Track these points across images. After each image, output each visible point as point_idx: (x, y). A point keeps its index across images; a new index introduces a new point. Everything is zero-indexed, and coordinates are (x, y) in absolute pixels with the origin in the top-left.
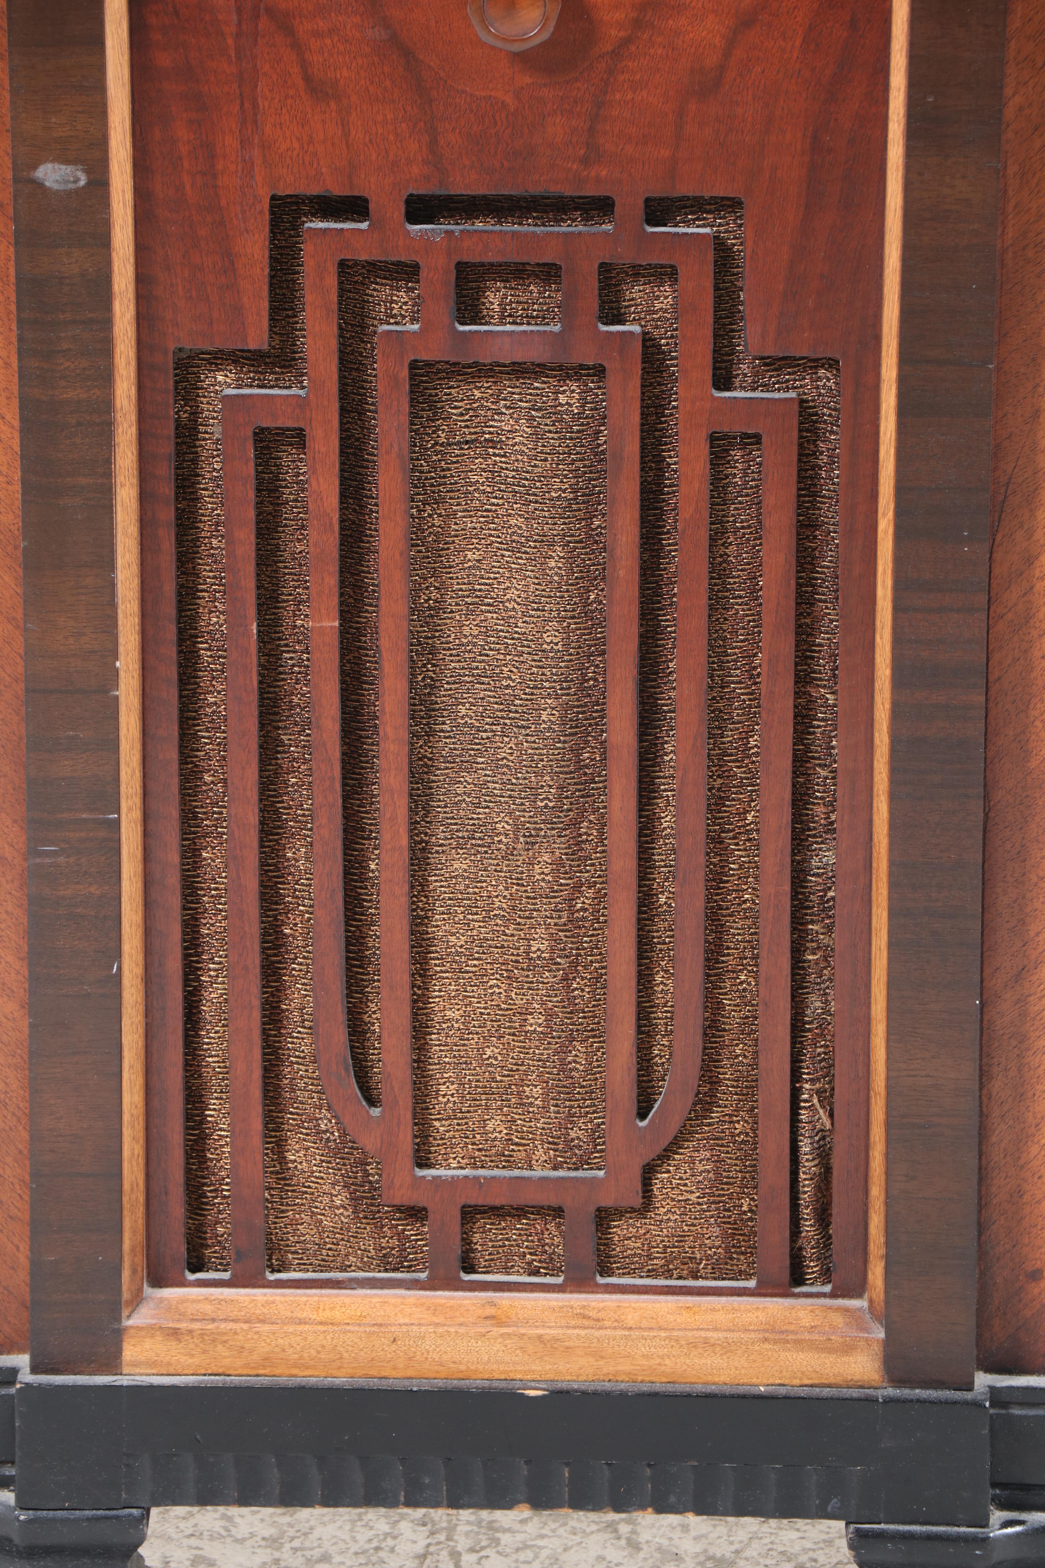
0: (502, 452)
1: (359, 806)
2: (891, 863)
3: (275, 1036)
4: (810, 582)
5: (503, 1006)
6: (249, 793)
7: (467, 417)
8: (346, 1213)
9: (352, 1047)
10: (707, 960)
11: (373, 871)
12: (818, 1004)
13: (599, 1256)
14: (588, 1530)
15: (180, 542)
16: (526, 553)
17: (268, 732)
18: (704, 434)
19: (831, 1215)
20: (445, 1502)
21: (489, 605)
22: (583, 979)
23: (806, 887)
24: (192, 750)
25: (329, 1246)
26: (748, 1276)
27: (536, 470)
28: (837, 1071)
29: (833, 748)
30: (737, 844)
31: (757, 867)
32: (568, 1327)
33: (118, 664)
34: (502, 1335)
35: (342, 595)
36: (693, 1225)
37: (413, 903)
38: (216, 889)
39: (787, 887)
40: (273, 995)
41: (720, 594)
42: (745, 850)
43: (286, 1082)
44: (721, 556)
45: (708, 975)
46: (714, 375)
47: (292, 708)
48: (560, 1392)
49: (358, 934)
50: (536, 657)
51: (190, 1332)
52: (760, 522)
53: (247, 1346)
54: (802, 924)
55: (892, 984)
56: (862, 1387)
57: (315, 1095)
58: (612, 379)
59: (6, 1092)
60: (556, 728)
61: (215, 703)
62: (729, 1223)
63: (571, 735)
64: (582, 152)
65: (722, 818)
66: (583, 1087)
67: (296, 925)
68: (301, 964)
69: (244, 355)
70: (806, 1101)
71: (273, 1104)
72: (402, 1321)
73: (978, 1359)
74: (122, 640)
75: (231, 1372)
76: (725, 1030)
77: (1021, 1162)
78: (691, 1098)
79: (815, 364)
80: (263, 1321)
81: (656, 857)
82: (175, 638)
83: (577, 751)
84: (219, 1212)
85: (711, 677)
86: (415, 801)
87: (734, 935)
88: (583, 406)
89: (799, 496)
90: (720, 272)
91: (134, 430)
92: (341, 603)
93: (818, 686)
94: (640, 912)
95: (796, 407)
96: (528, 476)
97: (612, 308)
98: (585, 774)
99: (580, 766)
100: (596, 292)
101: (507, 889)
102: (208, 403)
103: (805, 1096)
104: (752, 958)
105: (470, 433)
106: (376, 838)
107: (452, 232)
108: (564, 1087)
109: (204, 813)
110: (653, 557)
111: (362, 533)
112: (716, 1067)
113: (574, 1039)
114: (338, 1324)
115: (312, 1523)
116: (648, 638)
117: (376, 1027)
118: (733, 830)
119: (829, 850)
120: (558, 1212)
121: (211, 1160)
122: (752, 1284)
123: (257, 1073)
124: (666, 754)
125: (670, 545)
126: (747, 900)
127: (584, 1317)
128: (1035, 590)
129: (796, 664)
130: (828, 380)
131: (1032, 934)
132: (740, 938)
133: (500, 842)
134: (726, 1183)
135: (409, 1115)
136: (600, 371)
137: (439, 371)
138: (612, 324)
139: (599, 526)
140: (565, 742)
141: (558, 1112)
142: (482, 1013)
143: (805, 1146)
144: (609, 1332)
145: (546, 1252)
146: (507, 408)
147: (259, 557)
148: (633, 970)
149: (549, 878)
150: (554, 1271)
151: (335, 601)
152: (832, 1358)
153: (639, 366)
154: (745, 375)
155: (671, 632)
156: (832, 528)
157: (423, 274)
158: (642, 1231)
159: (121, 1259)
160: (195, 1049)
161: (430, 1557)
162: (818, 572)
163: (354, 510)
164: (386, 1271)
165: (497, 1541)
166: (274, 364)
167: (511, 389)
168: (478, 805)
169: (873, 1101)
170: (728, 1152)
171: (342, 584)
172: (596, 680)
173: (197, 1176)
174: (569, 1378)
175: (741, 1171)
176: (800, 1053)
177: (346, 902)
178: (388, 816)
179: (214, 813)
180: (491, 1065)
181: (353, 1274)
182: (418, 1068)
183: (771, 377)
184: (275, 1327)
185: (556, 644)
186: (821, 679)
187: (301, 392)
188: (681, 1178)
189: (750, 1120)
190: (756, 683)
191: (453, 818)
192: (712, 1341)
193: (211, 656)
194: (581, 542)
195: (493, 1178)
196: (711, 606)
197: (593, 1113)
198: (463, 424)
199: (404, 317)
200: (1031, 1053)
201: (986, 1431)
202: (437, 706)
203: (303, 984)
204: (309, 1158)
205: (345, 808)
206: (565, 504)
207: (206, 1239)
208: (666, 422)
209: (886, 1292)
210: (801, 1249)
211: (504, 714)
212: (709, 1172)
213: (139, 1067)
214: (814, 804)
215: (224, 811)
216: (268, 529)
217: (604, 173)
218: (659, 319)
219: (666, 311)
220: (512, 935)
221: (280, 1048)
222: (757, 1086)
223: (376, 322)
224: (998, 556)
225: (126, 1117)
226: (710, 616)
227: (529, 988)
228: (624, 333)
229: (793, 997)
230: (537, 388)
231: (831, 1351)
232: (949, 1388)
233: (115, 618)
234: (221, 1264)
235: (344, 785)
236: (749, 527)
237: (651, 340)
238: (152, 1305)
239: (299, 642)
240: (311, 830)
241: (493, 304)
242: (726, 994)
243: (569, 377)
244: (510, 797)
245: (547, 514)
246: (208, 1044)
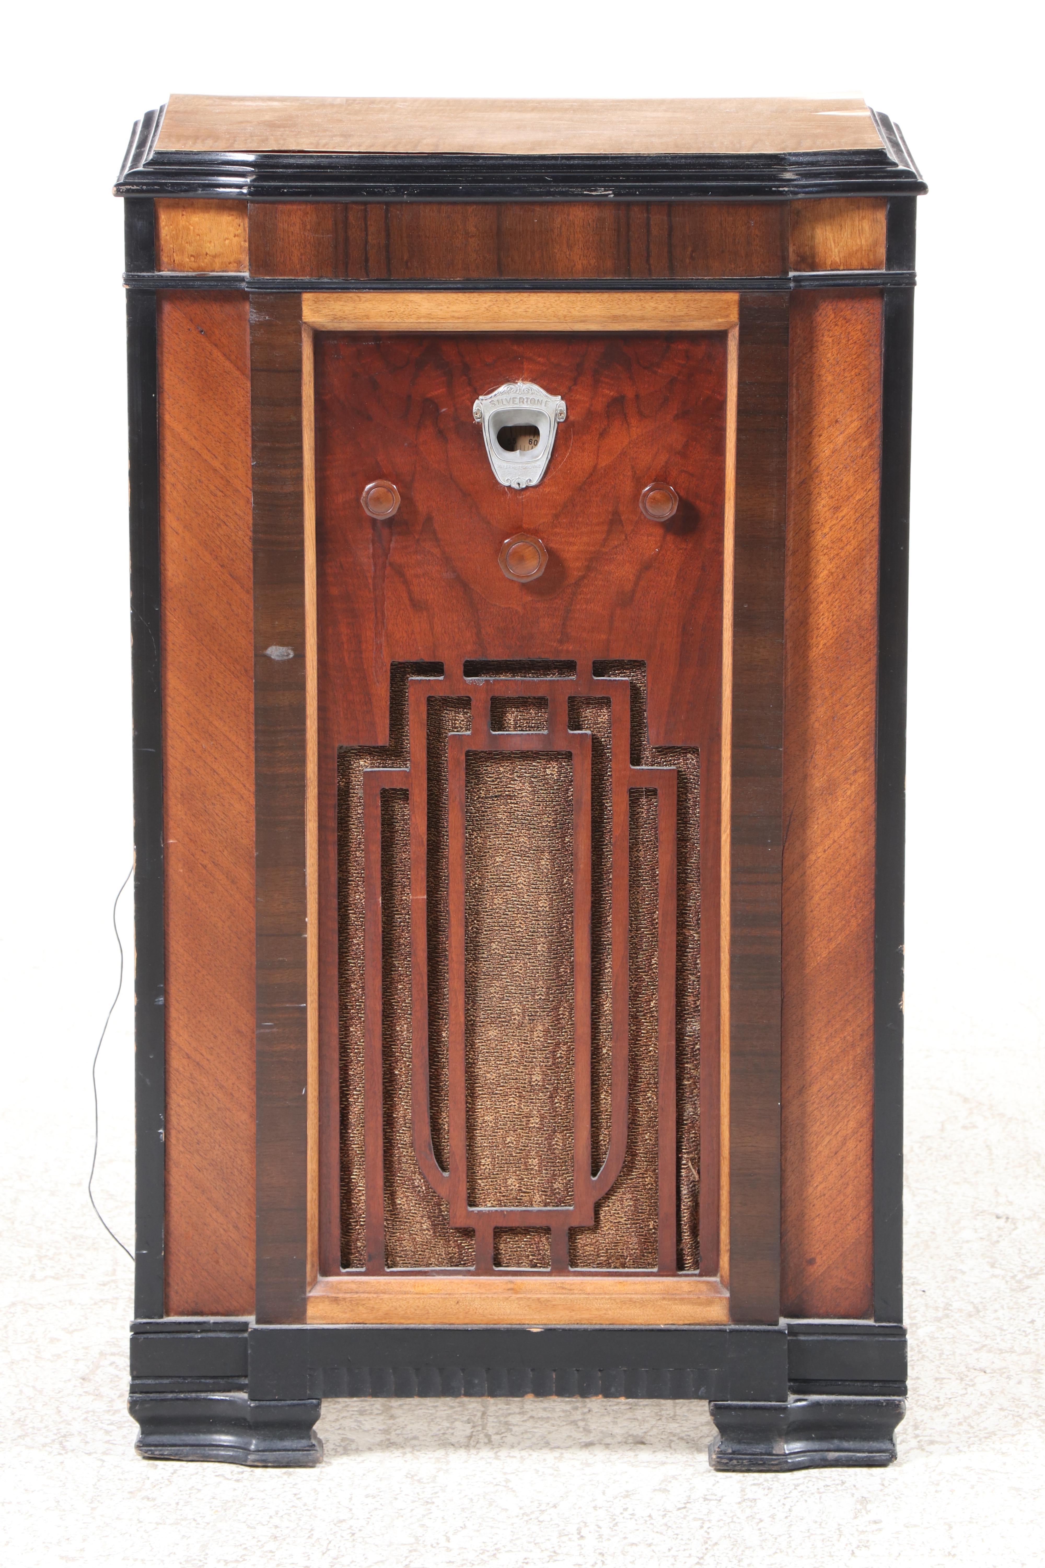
0: (515, 801)
1: (437, 1001)
2: (731, 1025)
3: (390, 1132)
4: (684, 871)
5: (517, 1113)
6: (377, 993)
7: (496, 783)
8: (429, 1233)
9: (433, 1138)
10: (630, 1085)
11: (444, 1038)
12: (691, 1109)
13: (570, 1256)
14: (561, 1424)
15: (339, 854)
16: (528, 857)
17: (387, 959)
18: (625, 789)
19: (698, 1230)
20: (487, 1394)
21: (508, 886)
22: (561, 1097)
23: (684, 1043)
24: (345, 970)
25: (419, 1253)
26: (653, 1266)
27: (534, 811)
28: (702, 1147)
29: (698, 964)
30: (645, 1019)
31: (657, 1032)
32: (554, 1294)
33: (307, 919)
34: (518, 1298)
35: (428, 882)
36: (623, 1236)
37: (467, 1055)
38: (358, 1049)
39: (674, 1043)
40: (389, 1109)
41: (635, 879)
42: (650, 1022)
43: (396, 1158)
44: (636, 857)
45: (630, 1094)
46: (631, 757)
47: (400, 946)
48: (550, 1330)
49: (436, 1073)
50: (534, 915)
51: (344, 1299)
52: (656, 838)
53: (376, 1307)
54: (682, 1064)
55: (732, 1094)
56: (717, 1325)
57: (412, 1166)
58: (576, 760)
59: (242, 1165)
60: (546, 954)
61: (358, 944)
62: (642, 1235)
63: (554, 958)
64: (559, 637)
65: (637, 1004)
66: (561, 1159)
67: (401, 1069)
68: (404, 1091)
69: (375, 750)
70: (685, 1165)
71: (389, 1171)
72: (462, 1292)
73: (781, 1310)
74: (309, 907)
75: (367, 1322)
76: (639, 1125)
77: (804, 1197)
78: (621, 1165)
79: (685, 751)
80: (384, 1293)
81: (601, 1027)
82: (337, 907)
83: (557, 968)
84: (359, 1234)
85: (631, 925)
86: (468, 998)
87: (644, 1071)
88: (559, 775)
89: (678, 823)
90: (633, 702)
91: (316, 791)
92: (428, 887)
93: (689, 929)
94: (592, 1058)
95: (676, 774)
96: (530, 814)
97: (574, 722)
98: (562, 980)
99: (559, 976)
100: (567, 712)
101: (518, 1046)
102: (355, 777)
103: (684, 1162)
104: (654, 1084)
105: (498, 792)
106: (446, 1019)
107: (489, 680)
108: (551, 1159)
109: (352, 1006)
110: (598, 858)
111: (439, 847)
112: (635, 1146)
113: (556, 1132)
114: (426, 1294)
115: (406, 1423)
116: (596, 903)
117: (446, 1127)
118: (643, 1011)
119: (696, 1022)
120: (547, 1230)
121: (354, 1204)
122: (655, 1270)
123: (381, 1153)
124: (606, 969)
125: (607, 851)
126: (651, 1051)
127: (563, 1288)
128: (807, 874)
129: (677, 917)
130: (693, 760)
131: (808, 1067)
132: (647, 1072)
133: (515, 1019)
134: (641, 1213)
135: (465, 1175)
136: (569, 756)
137: (481, 757)
138: (575, 730)
139: (569, 842)
140: (550, 962)
141: (547, 1174)
142: (505, 1117)
143: (684, 1191)
144: (577, 1296)
145: (540, 1254)
146: (518, 777)
147: (383, 861)
148: (589, 1091)
149: (542, 1039)
150: (545, 1265)
151: (425, 884)
152: (701, 1308)
153: (591, 752)
154: (648, 758)
155: (608, 900)
156: (696, 841)
157: (473, 703)
158: (594, 1241)
159: (306, 1257)
160: (346, 1140)
161: (474, 1437)
162: (688, 866)
163: (435, 835)
164: (451, 1266)
165: (511, 1430)
166: (392, 755)
167: (520, 767)
168: (502, 999)
169: (722, 1162)
170: (641, 1195)
171: (428, 876)
172: (567, 927)
173: (346, 1213)
174: (555, 1322)
175: (649, 1206)
176: (681, 1138)
177: (429, 1055)
178: (453, 1005)
179: (357, 1005)
180: (510, 1147)
181: (433, 1268)
182: (469, 1149)
183: (662, 758)
184: (391, 1296)
185: (546, 907)
186: (690, 926)
187: (406, 769)
188: (616, 1210)
189: (654, 1177)
190: (655, 928)
191: (488, 1007)
192: (634, 1300)
193: (355, 917)
194: (559, 850)
195: (512, 1211)
196: (630, 886)
197: (567, 1173)
198: (494, 786)
199: (462, 728)
200: (808, 1135)
201: (786, 1347)
202: (480, 944)
203: (406, 1102)
204: (408, 1202)
205: (429, 1002)
206: (550, 829)
207: (351, 1249)
208: (604, 784)
209: (730, 1270)
210: (682, 1250)
211: (517, 947)
212: (631, 1206)
213: (316, 1148)
214: (687, 996)
215: (362, 1004)
216: (387, 846)
217: (571, 648)
218: (600, 728)
219: (604, 723)
220: (522, 1072)
221: (392, 1139)
222: (657, 1157)
223: (447, 731)
224: (786, 855)
225: (309, 1177)
226: (630, 891)
227: (531, 1103)
228: (582, 734)
229: (677, 1106)
230: (534, 766)
231: (700, 1304)
232: (765, 1324)
233: (305, 894)
234: (359, 1264)
235: (429, 989)
236: (651, 841)
237: (596, 739)
238: (323, 1285)
239: (404, 909)
240: (410, 1014)
241: (510, 720)
242: (640, 1104)
243: (552, 759)
244: (520, 993)
245: (540, 835)
246: (353, 1137)
